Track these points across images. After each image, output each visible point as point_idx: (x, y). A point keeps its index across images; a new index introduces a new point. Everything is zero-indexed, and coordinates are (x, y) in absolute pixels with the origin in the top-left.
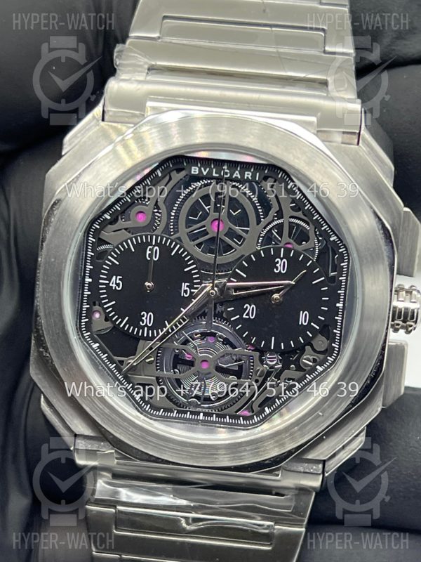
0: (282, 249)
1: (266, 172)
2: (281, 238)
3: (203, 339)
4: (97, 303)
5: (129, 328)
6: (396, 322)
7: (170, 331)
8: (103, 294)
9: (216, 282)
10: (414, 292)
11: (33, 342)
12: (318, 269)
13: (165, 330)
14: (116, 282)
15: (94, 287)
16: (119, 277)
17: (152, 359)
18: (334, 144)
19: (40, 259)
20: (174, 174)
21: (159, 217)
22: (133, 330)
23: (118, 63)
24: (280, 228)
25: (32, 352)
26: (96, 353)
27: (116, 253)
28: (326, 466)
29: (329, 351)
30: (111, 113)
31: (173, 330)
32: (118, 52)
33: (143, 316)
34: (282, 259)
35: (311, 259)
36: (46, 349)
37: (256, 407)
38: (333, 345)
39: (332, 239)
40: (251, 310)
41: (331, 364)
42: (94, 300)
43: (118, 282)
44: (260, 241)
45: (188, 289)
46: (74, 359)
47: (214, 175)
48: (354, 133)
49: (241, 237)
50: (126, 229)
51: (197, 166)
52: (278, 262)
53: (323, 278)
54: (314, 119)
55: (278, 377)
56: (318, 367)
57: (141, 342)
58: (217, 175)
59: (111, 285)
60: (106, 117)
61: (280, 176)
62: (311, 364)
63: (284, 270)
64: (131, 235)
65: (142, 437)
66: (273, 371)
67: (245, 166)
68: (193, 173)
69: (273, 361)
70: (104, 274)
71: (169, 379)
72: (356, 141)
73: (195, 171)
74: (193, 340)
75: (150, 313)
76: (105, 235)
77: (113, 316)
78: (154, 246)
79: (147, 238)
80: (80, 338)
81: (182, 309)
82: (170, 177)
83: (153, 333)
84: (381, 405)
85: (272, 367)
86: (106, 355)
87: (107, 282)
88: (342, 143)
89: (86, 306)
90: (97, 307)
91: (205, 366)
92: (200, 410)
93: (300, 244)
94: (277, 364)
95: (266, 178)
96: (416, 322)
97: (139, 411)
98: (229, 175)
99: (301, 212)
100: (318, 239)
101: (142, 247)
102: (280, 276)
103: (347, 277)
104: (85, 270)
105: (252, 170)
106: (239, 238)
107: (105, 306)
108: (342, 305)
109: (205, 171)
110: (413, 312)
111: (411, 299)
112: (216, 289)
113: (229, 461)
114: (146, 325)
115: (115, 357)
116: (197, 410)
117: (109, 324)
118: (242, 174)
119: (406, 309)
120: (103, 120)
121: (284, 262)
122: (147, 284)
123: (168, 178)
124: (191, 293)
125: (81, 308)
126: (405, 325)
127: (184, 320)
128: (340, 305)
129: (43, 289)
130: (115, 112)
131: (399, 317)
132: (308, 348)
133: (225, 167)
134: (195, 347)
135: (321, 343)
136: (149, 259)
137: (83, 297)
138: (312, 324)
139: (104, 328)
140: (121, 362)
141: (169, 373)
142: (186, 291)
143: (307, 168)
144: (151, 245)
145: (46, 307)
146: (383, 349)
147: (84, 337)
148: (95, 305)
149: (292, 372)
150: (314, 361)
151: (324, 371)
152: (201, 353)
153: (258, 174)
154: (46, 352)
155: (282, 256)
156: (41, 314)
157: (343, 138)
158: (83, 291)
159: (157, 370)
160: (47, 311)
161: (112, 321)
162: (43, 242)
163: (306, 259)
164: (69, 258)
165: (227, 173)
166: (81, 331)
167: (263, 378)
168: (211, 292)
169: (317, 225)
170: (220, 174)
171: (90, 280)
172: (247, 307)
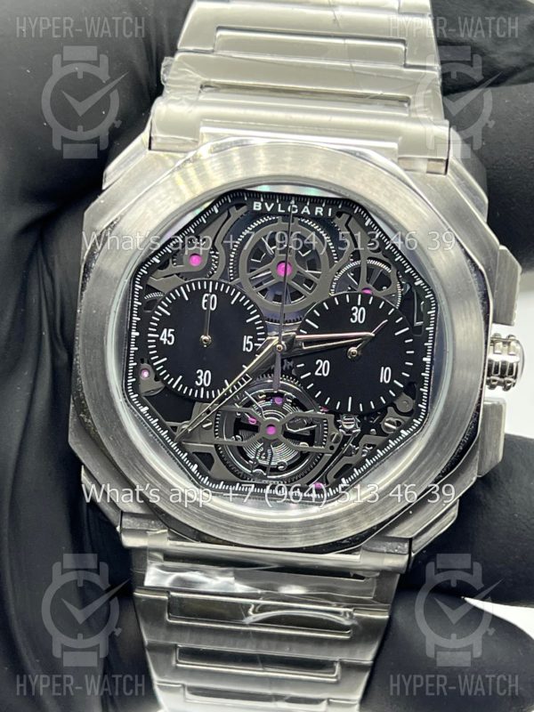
0: (360, 296)
1: (340, 207)
2: (358, 282)
3: (269, 400)
4: (146, 360)
5: (183, 389)
6: (492, 377)
7: (231, 391)
8: (152, 349)
9: (283, 335)
10: (513, 344)
11: (72, 406)
12: (401, 319)
13: (224, 390)
14: (167, 336)
15: (141, 341)
16: (170, 330)
17: (211, 424)
18: (418, 174)
19: (78, 311)
20: (233, 210)
21: (216, 260)
22: (188, 391)
23: (165, 79)
24: (357, 271)
25: (70, 417)
26: (145, 418)
27: (167, 302)
28: (413, 545)
29: (415, 413)
30: (159, 140)
31: (233, 390)
32: (166, 66)
33: (199, 374)
34: (359, 307)
35: (392, 307)
36: (88, 416)
37: (331, 478)
38: (420, 405)
39: (416, 284)
40: (324, 367)
41: (418, 428)
42: (142, 357)
43: (169, 335)
44: (334, 286)
45: (251, 343)
46: (121, 426)
47: (280, 210)
48: (441, 160)
49: (312, 282)
50: (178, 274)
51: (260, 201)
52: (354, 311)
53: (407, 329)
54: (394, 146)
55: (356, 442)
56: (402, 431)
57: (197, 405)
58: (283, 211)
59: (161, 339)
60: (153, 146)
61: (355, 211)
62: (394, 427)
63: (361, 320)
64: (183, 281)
65: (200, 516)
66: (349, 437)
67: (316, 201)
68: (255, 209)
69: (350, 425)
70: (153, 327)
71: (231, 447)
72: (444, 168)
73: (257, 206)
74: (257, 401)
75: (208, 371)
76: (153, 281)
77: (165, 375)
78: (211, 294)
79: (202, 285)
80: (126, 401)
81: (244, 366)
82: (229, 213)
83: (210, 395)
84: (476, 474)
85: (349, 431)
86: (157, 420)
87: (157, 336)
88: (428, 172)
89: (132, 364)
90: (145, 365)
91: (271, 431)
92: (267, 482)
93: (380, 289)
94: (355, 428)
95: (339, 214)
96: (515, 377)
97: (195, 484)
98: (297, 211)
99: (380, 253)
100: (400, 283)
101: (196, 295)
102: (357, 327)
103: (435, 326)
104: (131, 322)
105: (324, 205)
106: (310, 282)
107: (155, 364)
108: (429, 360)
109: (269, 206)
110: (512, 366)
111: (509, 351)
112: (283, 343)
113: (301, 541)
114: (203, 385)
115: (167, 423)
116: (263, 482)
117: (159, 385)
118: (312, 211)
119: (504, 363)
120: (150, 148)
121: (362, 312)
122: (203, 337)
123: (226, 215)
124: (255, 348)
125: (128, 366)
126: (502, 380)
127: (247, 379)
128: (427, 360)
129: (84, 345)
130: (162, 138)
131: (496, 372)
132: (390, 409)
133: (293, 202)
134: (259, 410)
135: (405, 403)
136: (205, 309)
137: (129, 353)
138: (395, 381)
139: (154, 388)
140: (175, 428)
141: (230, 440)
142: (248, 346)
143: (387, 203)
144: (208, 293)
145: (88, 367)
146: (478, 409)
147: (130, 400)
148: (143, 362)
149: (373, 438)
150: (398, 424)
151: (410, 435)
152: (266, 416)
153: (330, 210)
154: (88, 418)
155: (359, 304)
156: (82, 373)
157: (428, 165)
158: (129, 347)
159: (216, 436)
160: (89, 371)
161: (163, 381)
162: (82, 290)
163: (387, 307)
164: (113, 309)
165: (294, 209)
166: (128, 393)
167: (338, 444)
168: (278, 346)
169: (400, 268)
170: (286, 210)
171: (137, 334)
172: (319, 364)
